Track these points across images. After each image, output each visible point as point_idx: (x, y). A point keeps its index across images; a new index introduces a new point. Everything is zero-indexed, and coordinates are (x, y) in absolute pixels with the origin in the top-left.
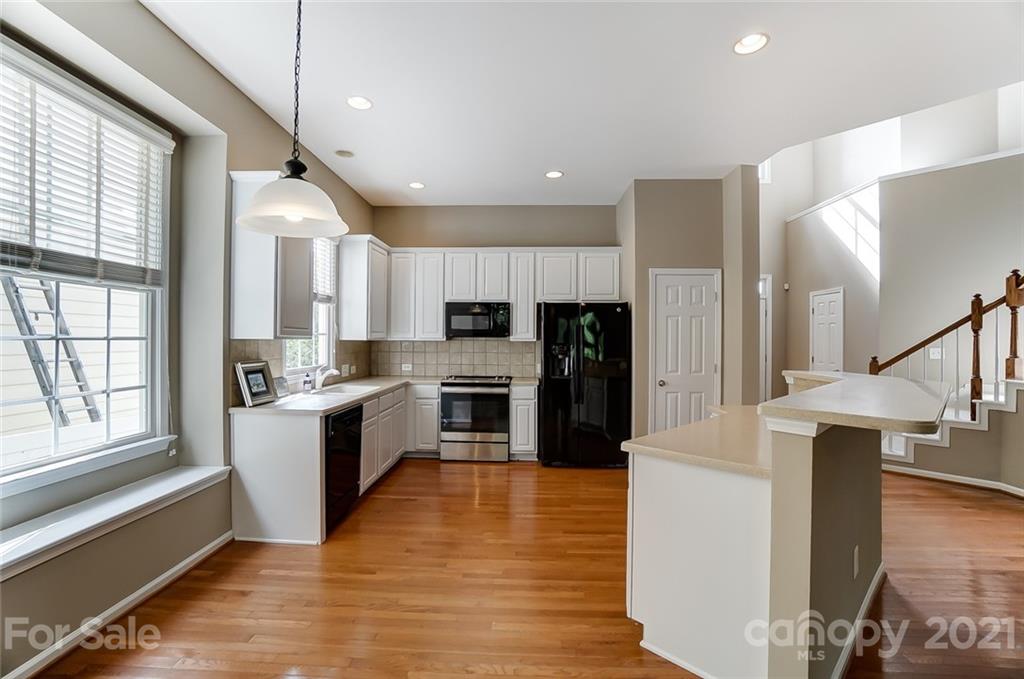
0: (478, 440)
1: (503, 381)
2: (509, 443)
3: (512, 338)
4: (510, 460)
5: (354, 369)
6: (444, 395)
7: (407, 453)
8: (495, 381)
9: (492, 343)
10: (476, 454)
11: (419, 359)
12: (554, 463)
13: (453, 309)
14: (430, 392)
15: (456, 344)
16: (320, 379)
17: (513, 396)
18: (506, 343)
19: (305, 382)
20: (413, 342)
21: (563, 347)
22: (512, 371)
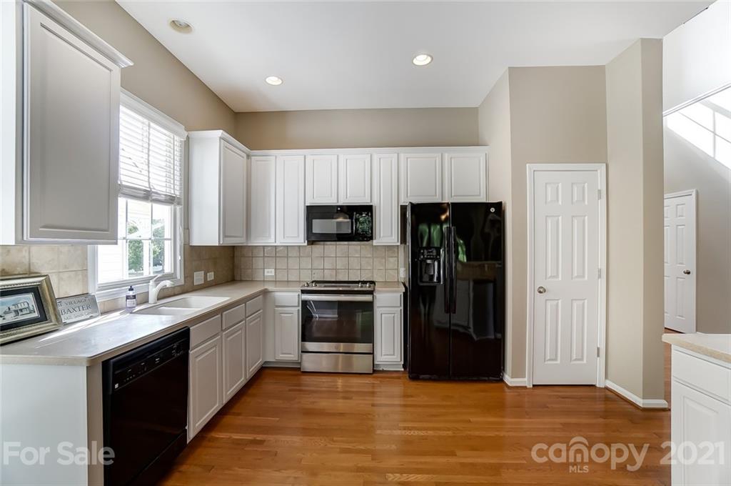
0: (341, 351)
1: (367, 287)
2: (373, 354)
3: (375, 242)
4: (375, 371)
5: (211, 276)
6: (305, 303)
7: (266, 362)
8: (358, 288)
9: (354, 247)
10: (340, 367)
11: (282, 264)
12: (422, 376)
13: (314, 212)
14: (289, 299)
15: (318, 249)
16: (153, 291)
17: (377, 304)
18: (368, 247)
19: (128, 298)
20: (276, 246)
21: (432, 252)
22: (375, 276)
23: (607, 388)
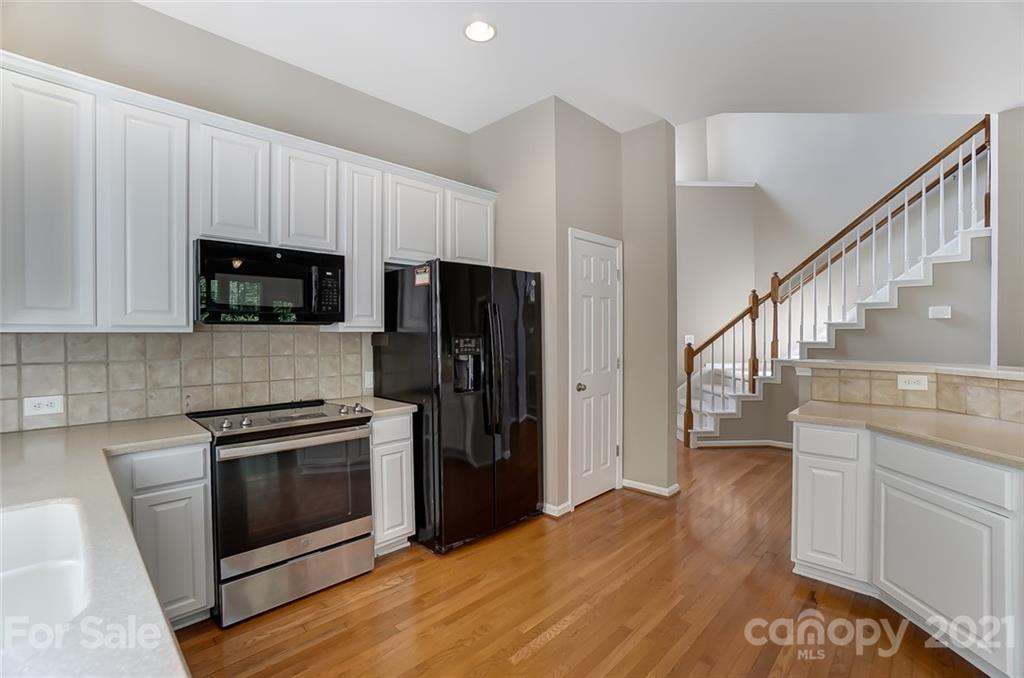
2: (370, 535)
18: (308, 336)
21: (470, 342)
22: (322, 390)
23: (625, 488)
